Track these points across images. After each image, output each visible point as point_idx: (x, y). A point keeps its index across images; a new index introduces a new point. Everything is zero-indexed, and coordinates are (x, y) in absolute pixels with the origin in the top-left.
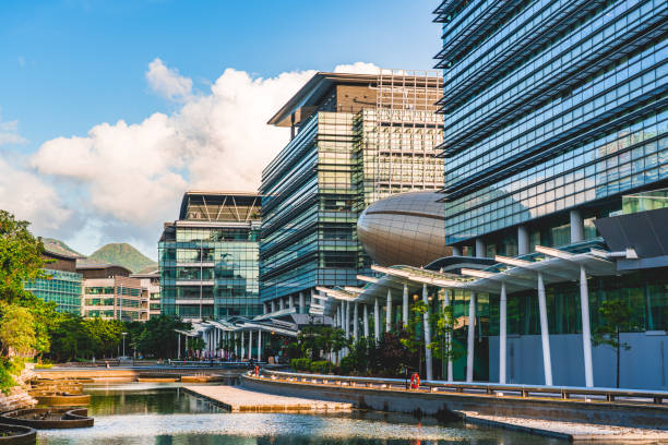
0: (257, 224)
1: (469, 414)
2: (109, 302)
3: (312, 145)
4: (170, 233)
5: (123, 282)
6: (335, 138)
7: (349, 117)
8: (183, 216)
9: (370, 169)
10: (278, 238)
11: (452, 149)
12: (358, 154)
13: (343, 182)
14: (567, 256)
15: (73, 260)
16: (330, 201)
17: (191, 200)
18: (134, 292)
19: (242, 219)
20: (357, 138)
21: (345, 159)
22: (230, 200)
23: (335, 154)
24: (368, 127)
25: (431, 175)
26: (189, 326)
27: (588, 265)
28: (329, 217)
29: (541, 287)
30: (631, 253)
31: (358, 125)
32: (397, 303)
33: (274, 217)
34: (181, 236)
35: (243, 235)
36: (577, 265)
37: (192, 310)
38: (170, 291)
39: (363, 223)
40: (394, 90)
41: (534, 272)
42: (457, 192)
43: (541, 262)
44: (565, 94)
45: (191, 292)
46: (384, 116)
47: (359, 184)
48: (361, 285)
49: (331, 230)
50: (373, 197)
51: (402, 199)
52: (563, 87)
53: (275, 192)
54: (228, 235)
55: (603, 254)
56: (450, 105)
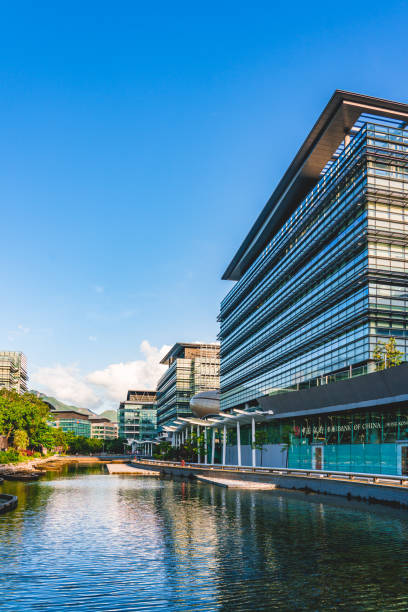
0: (156, 403)
1: (200, 476)
2: (102, 432)
3: (174, 372)
4: (122, 406)
5: (108, 425)
6: (183, 369)
7: (190, 361)
8: (128, 399)
9: (197, 382)
10: (162, 408)
11: (223, 373)
12: (193, 375)
13: (186, 386)
14: (246, 413)
15: (87, 416)
16: (181, 394)
17: (131, 393)
18: (112, 429)
19: (151, 401)
20: (192, 369)
21: (187, 377)
22: (146, 393)
23: (183, 375)
24: (196, 365)
25: (216, 383)
26: (127, 442)
27: (256, 417)
28: (181, 400)
29: (238, 426)
30: (271, 412)
31: (193, 364)
32: (189, 432)
33: (162, 400)
34: (126, 407)
35: (150, 407)
36: (251, 417)
37: (131, 436)
38: (122, 428)
39: (192, 402)
40: (206, 350)
41: (235, 420)
42: (224, 390)
43: (238, 415)
44: (263, 350)
45: (131, 428)
46: (203, 360)
47: (193, 387)
48: (175, 425)
49: (182, 405)
50: (198, 392)
51: (207, 393)
52: (262, 348)
53: (162, 390)
54: (146, 407)
55: (261, 413)
56: (223, 355)
